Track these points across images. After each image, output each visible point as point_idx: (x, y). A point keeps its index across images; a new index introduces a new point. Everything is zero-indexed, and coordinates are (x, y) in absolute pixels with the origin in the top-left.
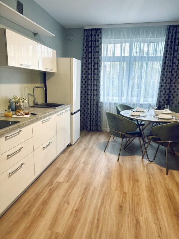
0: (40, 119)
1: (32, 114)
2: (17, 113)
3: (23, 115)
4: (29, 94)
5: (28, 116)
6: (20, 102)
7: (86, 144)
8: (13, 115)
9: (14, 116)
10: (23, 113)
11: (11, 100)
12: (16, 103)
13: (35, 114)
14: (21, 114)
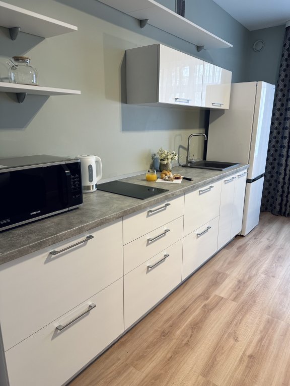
1: (184, 178)
2: (164, 175)
3: (171, 180)
4: (181, 146)
5: (179, 181)
6: (167, 159)
7: (271, 239)
8: (158, 178)
9: (159, 180)
10: (171, 176)
12: (162, 160)
14: (169, 177)
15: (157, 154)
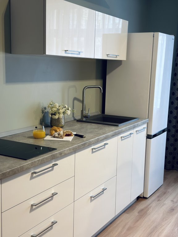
0: (90, 145)
1: (76, 135)
2: (54, 132)
3: (61, 137)
4: (75, 99)
5: (70, 139)
6: (59, 113)
8: (47, 135)
9: (48, 138)
10: (62, 133)
11: (45, 108)
12: (53, 114)
13: (81, 136)
14: (59, 134)
15: (47, 108)
